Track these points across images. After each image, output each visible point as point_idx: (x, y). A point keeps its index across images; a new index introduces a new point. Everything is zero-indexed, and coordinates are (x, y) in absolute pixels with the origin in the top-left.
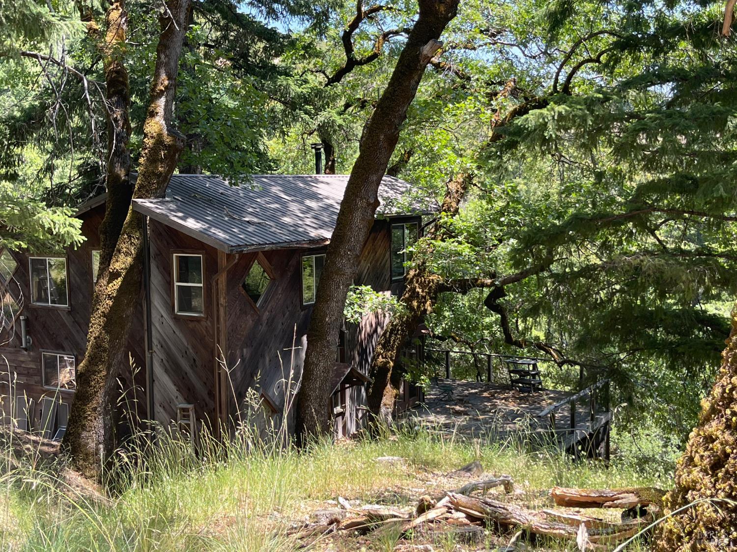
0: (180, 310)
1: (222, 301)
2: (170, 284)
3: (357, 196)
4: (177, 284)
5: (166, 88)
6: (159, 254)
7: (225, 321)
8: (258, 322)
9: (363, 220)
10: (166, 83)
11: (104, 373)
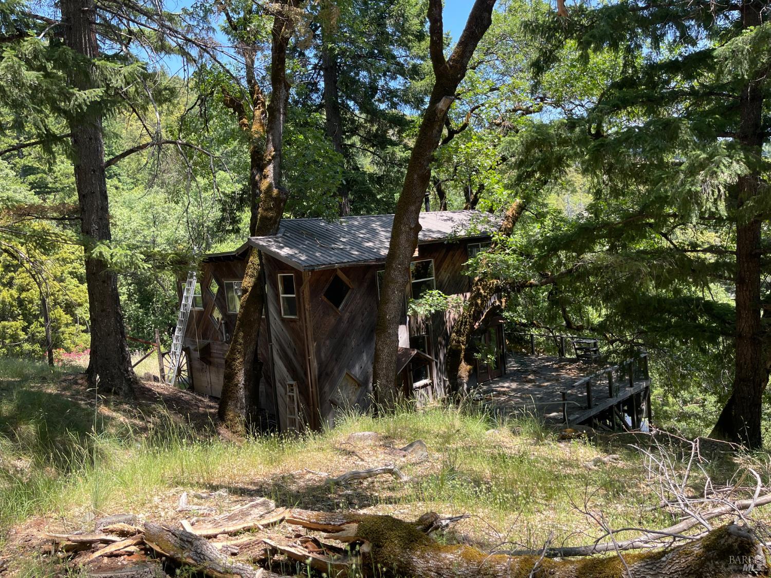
0: (285, 314)
1: (307, 306)
2: (277, 295)
3: (401, 223)
4: (282, 295)
5: (273, 157)
6: (270, 275)
7: (310, 321)
8: (340, 320)
9: (407, 240)
10: (273, 153)
11: (241, 360)
